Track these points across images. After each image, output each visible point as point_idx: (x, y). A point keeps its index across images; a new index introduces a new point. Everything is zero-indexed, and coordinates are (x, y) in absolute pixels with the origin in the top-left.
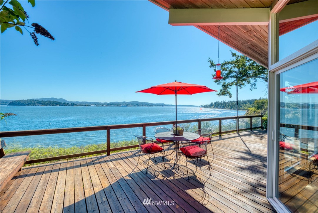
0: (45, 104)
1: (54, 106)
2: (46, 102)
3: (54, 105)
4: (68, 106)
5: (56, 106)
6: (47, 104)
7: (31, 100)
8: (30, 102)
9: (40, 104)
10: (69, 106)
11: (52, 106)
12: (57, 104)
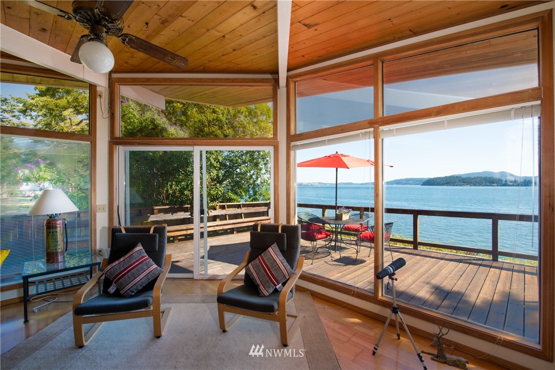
0: (471, 183)
1: (488, 186)
2: (474, 180)
3: (488, 184)
4: (516, 186)
5: (492, 186)
6: (476, 182)
7: (450, 177)
8: (448, 181)
9: (464, 182)
10: (518, 185)
11: (484, 186)
12: (494, 183)
